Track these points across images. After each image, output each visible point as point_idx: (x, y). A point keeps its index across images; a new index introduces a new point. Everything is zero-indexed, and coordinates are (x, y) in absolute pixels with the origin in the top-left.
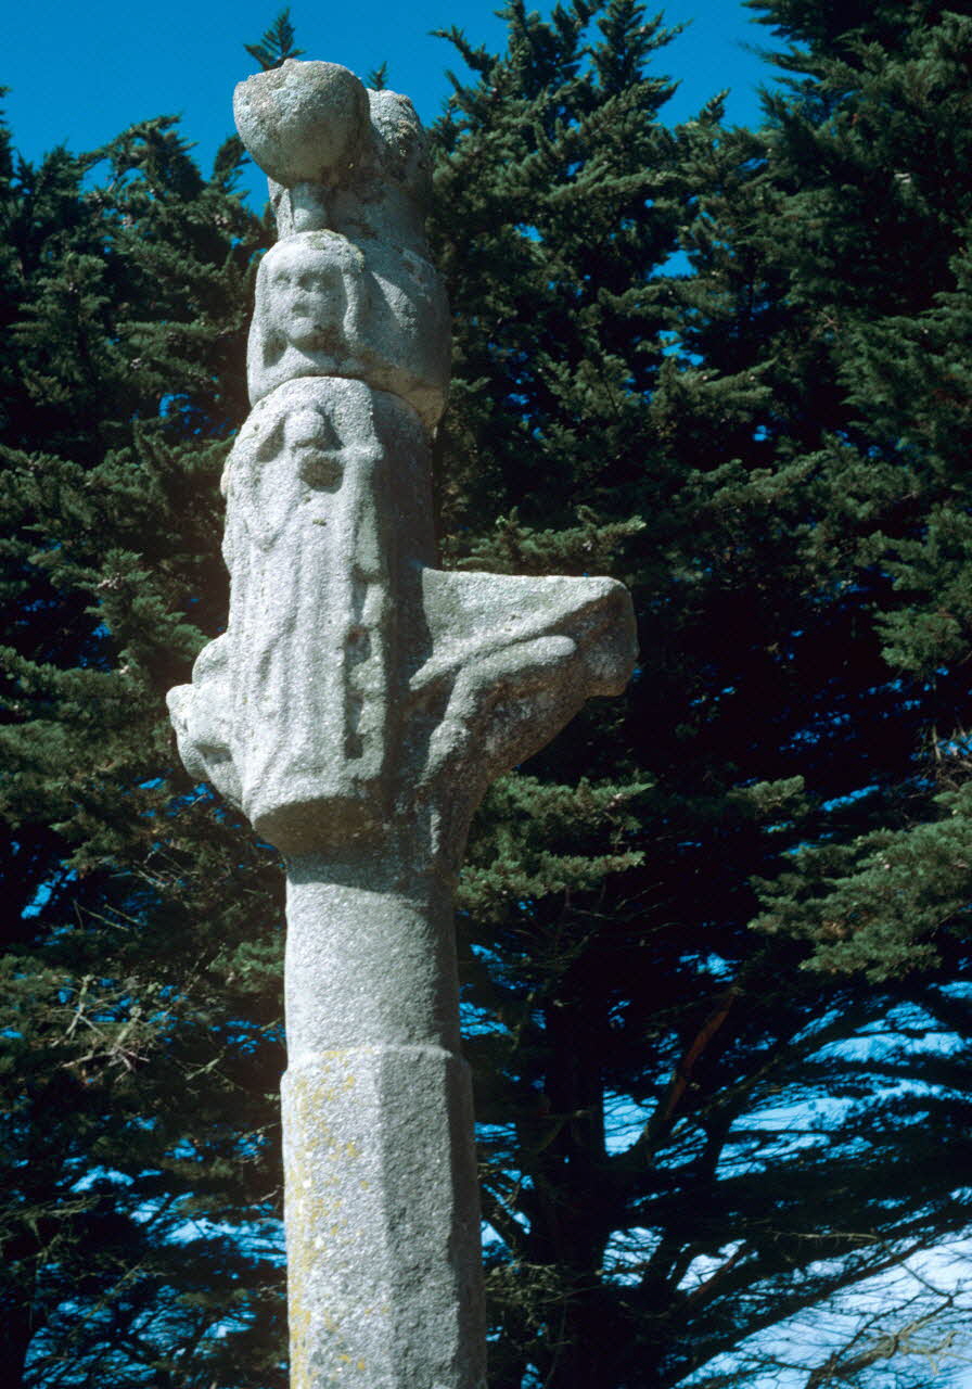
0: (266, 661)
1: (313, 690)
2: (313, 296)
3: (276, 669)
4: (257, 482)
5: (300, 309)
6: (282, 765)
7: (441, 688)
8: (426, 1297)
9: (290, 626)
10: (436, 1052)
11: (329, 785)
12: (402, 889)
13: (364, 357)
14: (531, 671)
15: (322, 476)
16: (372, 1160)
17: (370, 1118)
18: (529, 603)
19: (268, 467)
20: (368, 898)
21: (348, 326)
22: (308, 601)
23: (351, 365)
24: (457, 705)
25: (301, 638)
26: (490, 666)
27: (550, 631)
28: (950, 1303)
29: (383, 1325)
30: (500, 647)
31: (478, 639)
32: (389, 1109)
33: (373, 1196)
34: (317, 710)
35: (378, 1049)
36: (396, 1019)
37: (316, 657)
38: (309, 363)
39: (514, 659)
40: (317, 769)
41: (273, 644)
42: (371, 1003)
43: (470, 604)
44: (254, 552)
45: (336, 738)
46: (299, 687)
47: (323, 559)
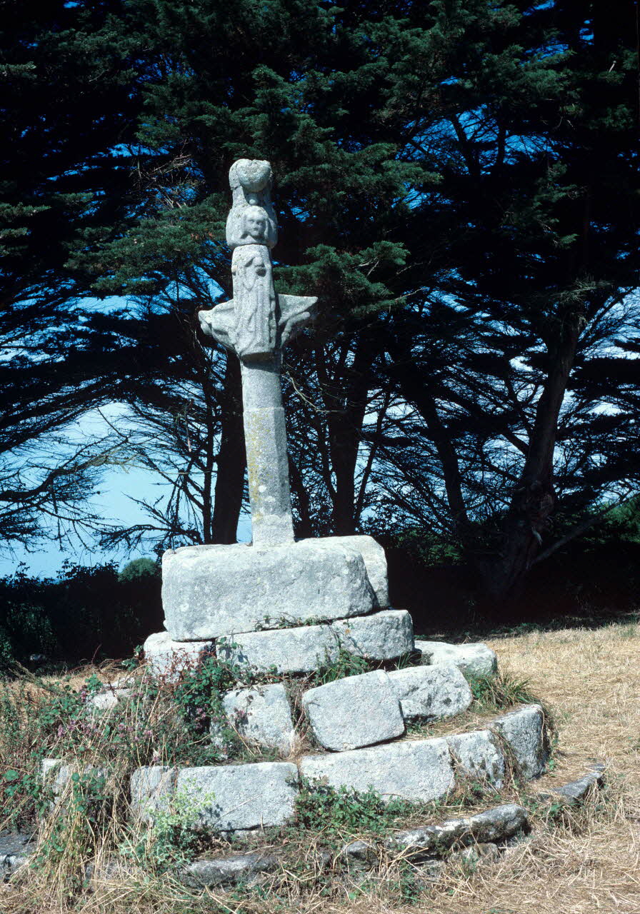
0: (250, 319)
1: (262, 327)
2: (259, 226)
3: (253, 320)
4: (245, 273)
5: (256, 229)
6: (255, 343)
7: (284, 325)
8: (283, 463)
9: (256, 310)
10: (283, 409)
11: (265, 349)
12: (276, 372)
13: (267, 241)
14: (303, 321)
15: (261, 273)
16: (273, 433)
17: (272, 424)
18: (301, 303)
19: (248, 268)
20: (269, 374)
21: (266, 233)
22: (260, 305)
23: (265, 242)
24: (287, 329)
25: (258, 315)
26: (294, 320)
27: (305, 311)
28: (126, 441)
29: (276, 468)
30: (296, 315)
31: (291, 313)
32: (276, 422)
33: (273, 441)
34: (263, 332)
35: (273, 408)
36: (275, 401)
37: (262, 319)
38: (254, 241)
39: (299, 318)
40: (263, 346)
41: (252, 314)
42: (270, 398)
43: (289, 303)
44: (245, 291)
45: (268, 338)
46: (259, 325)
47: (263, 294)
